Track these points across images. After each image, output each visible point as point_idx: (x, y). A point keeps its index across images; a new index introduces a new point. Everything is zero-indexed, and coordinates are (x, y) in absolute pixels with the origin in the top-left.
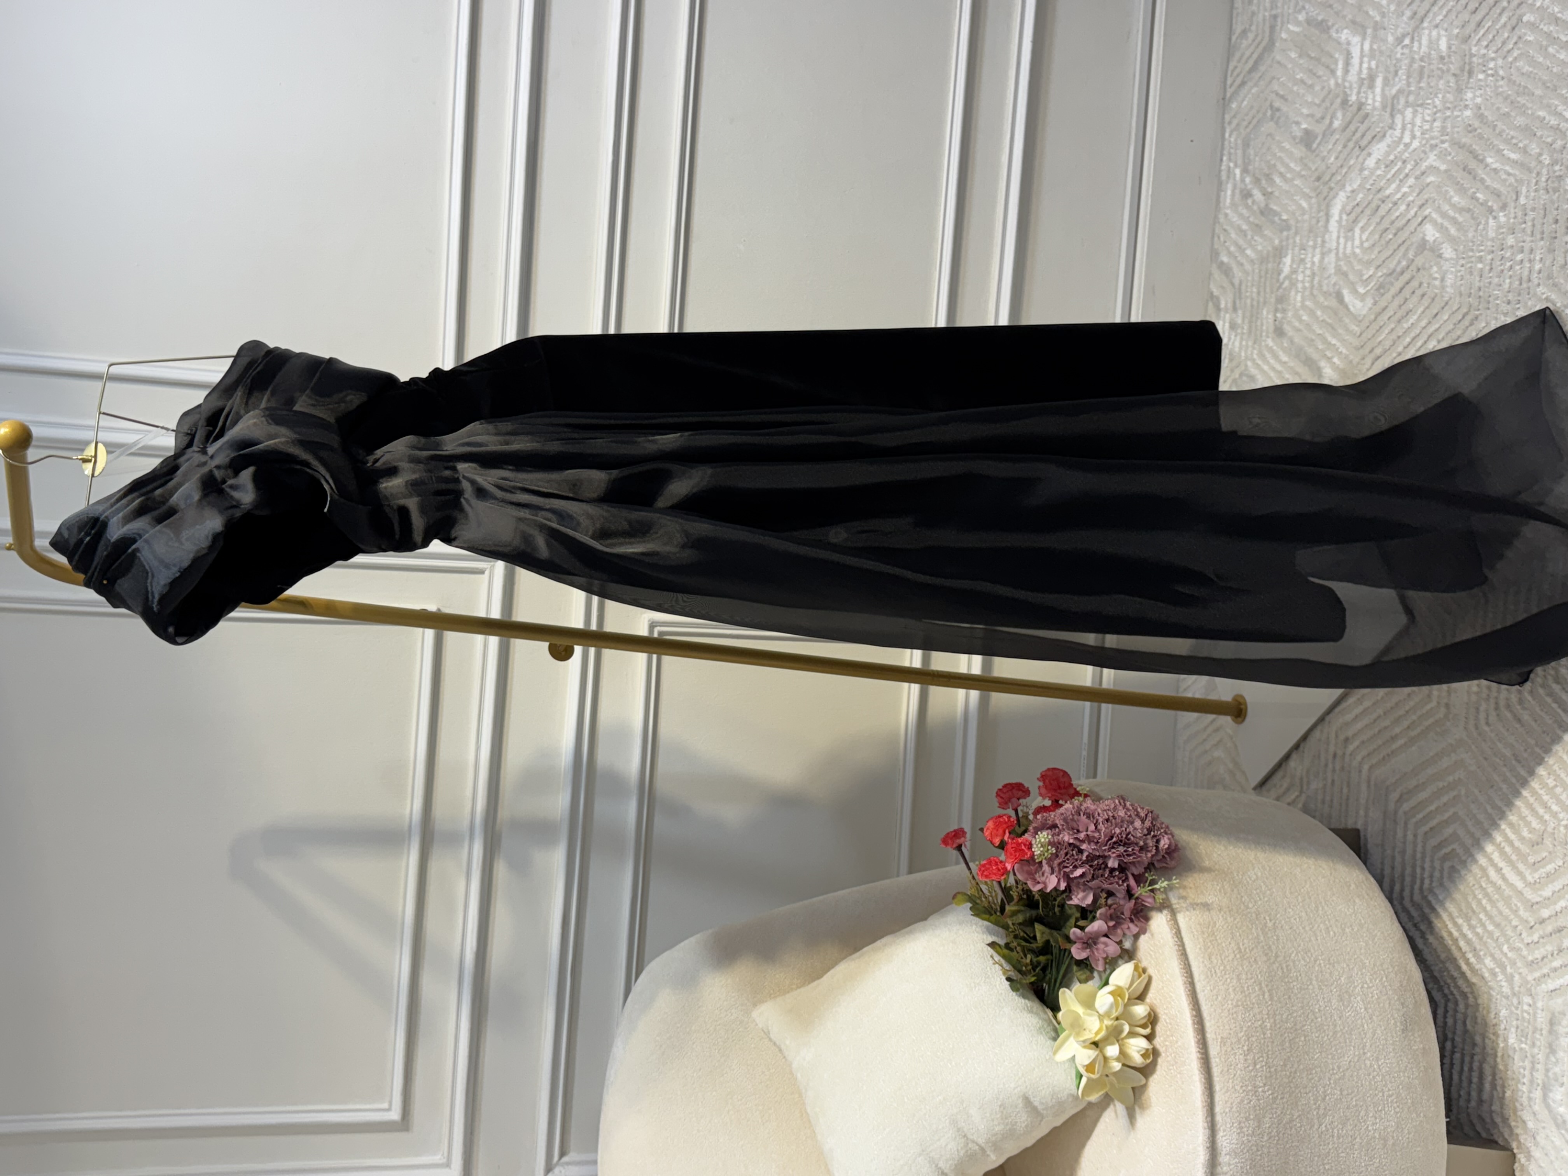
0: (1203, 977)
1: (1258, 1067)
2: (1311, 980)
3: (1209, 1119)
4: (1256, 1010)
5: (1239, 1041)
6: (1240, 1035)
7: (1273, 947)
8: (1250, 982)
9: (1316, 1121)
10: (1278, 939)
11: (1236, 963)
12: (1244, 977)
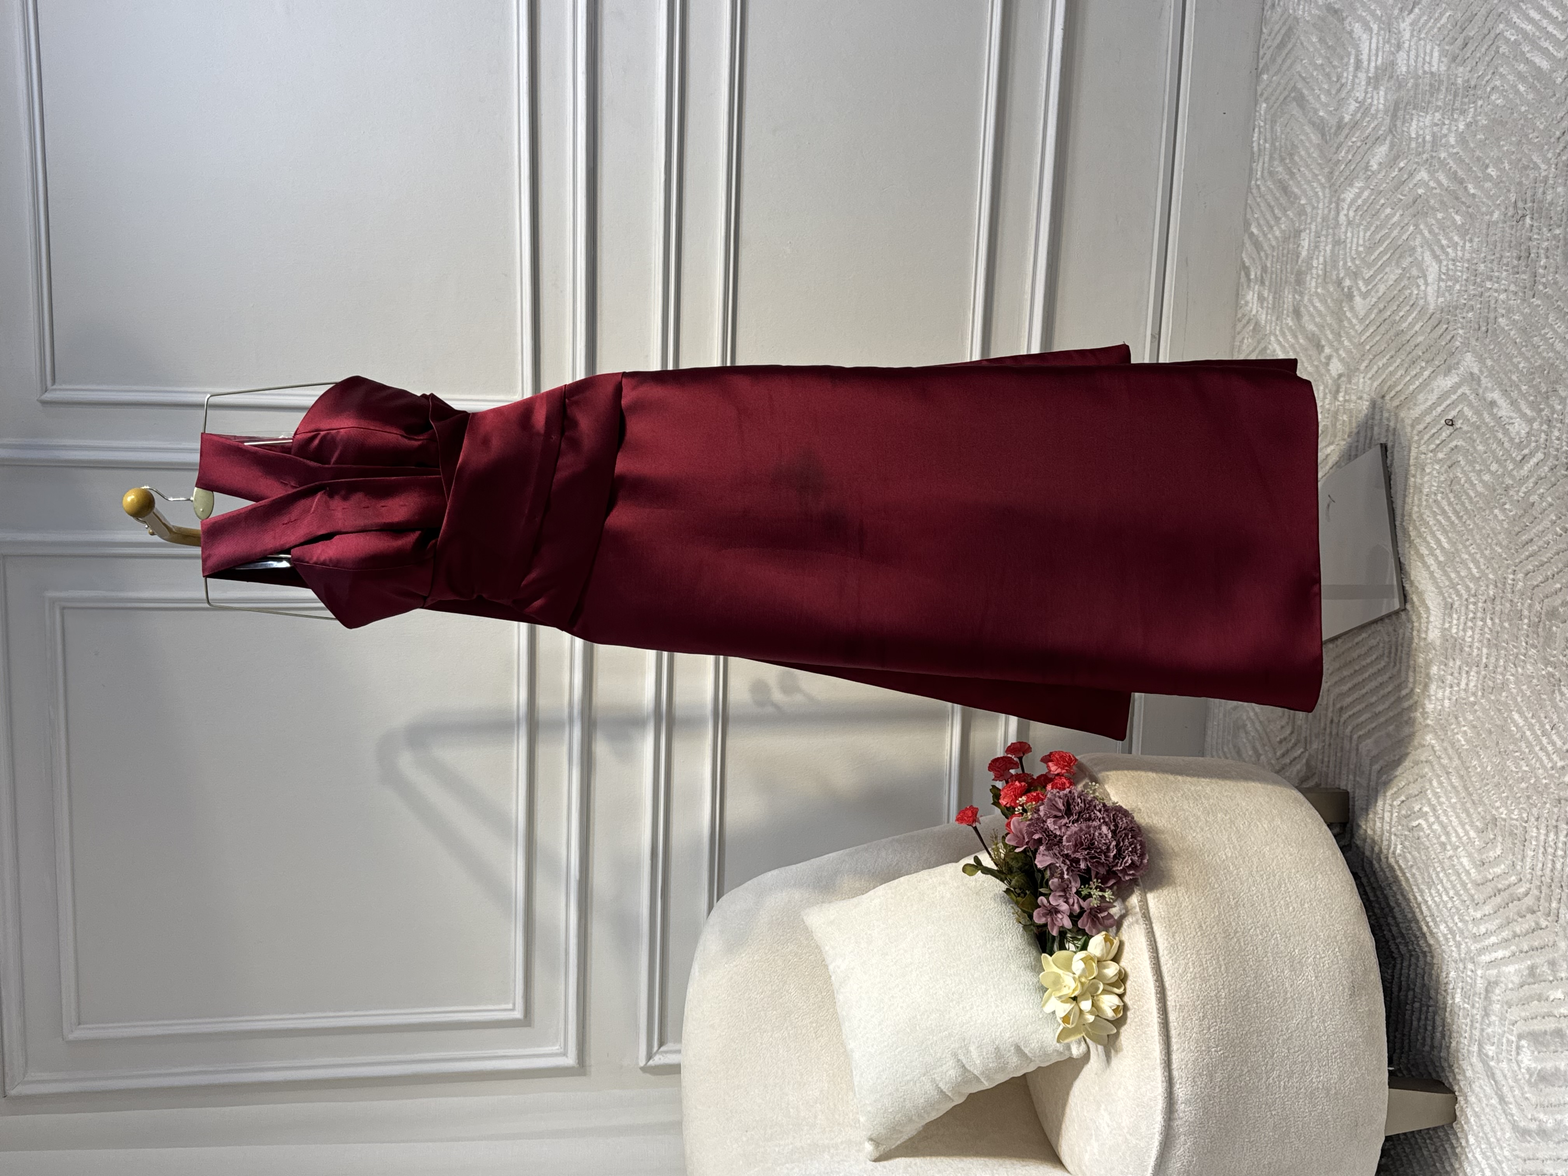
0: (1166, 952)
1: (1212, 1030)
2: (1266, 952)
3: (1166, 1074)
4: (1212, 982)
5: (1196, 1007)
6: (1197, 1003)
7: (1233, 924)
8: (1208, 957)
9: (1264, 1075)
10: (1239, 917)
12: (1203, 952)
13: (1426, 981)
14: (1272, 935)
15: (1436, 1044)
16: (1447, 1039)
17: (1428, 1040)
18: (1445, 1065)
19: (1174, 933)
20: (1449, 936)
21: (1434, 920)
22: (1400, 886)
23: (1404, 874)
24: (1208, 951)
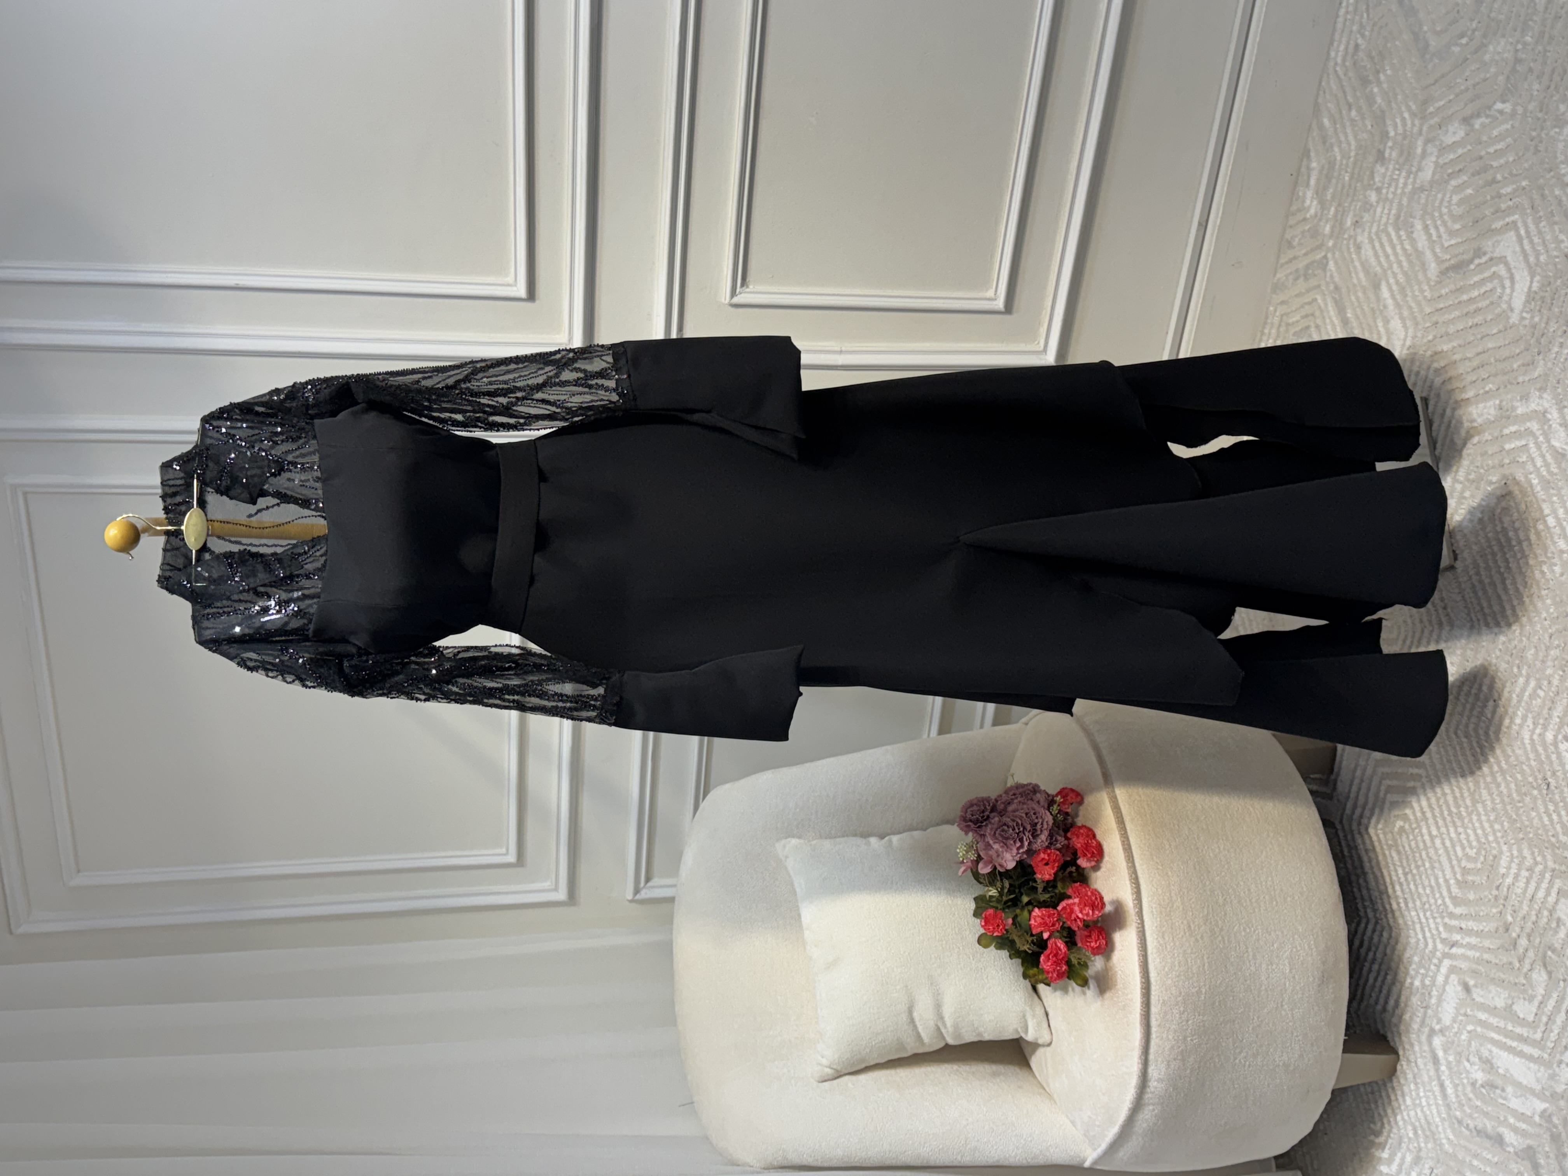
0: (1155, 951)
1: (1190, 1022)
2: (1247, 948)
3: (1143, 1058)
4: (1195, 979)
5: (1178, 1002)
6: (1179, 999)
7: (1220, 922)
8: (1193, 956)
9: (1232, 1058)
10: (1225, 914)
11: (1184, 939)
12: (1189, 951)
19: (1164, 934)
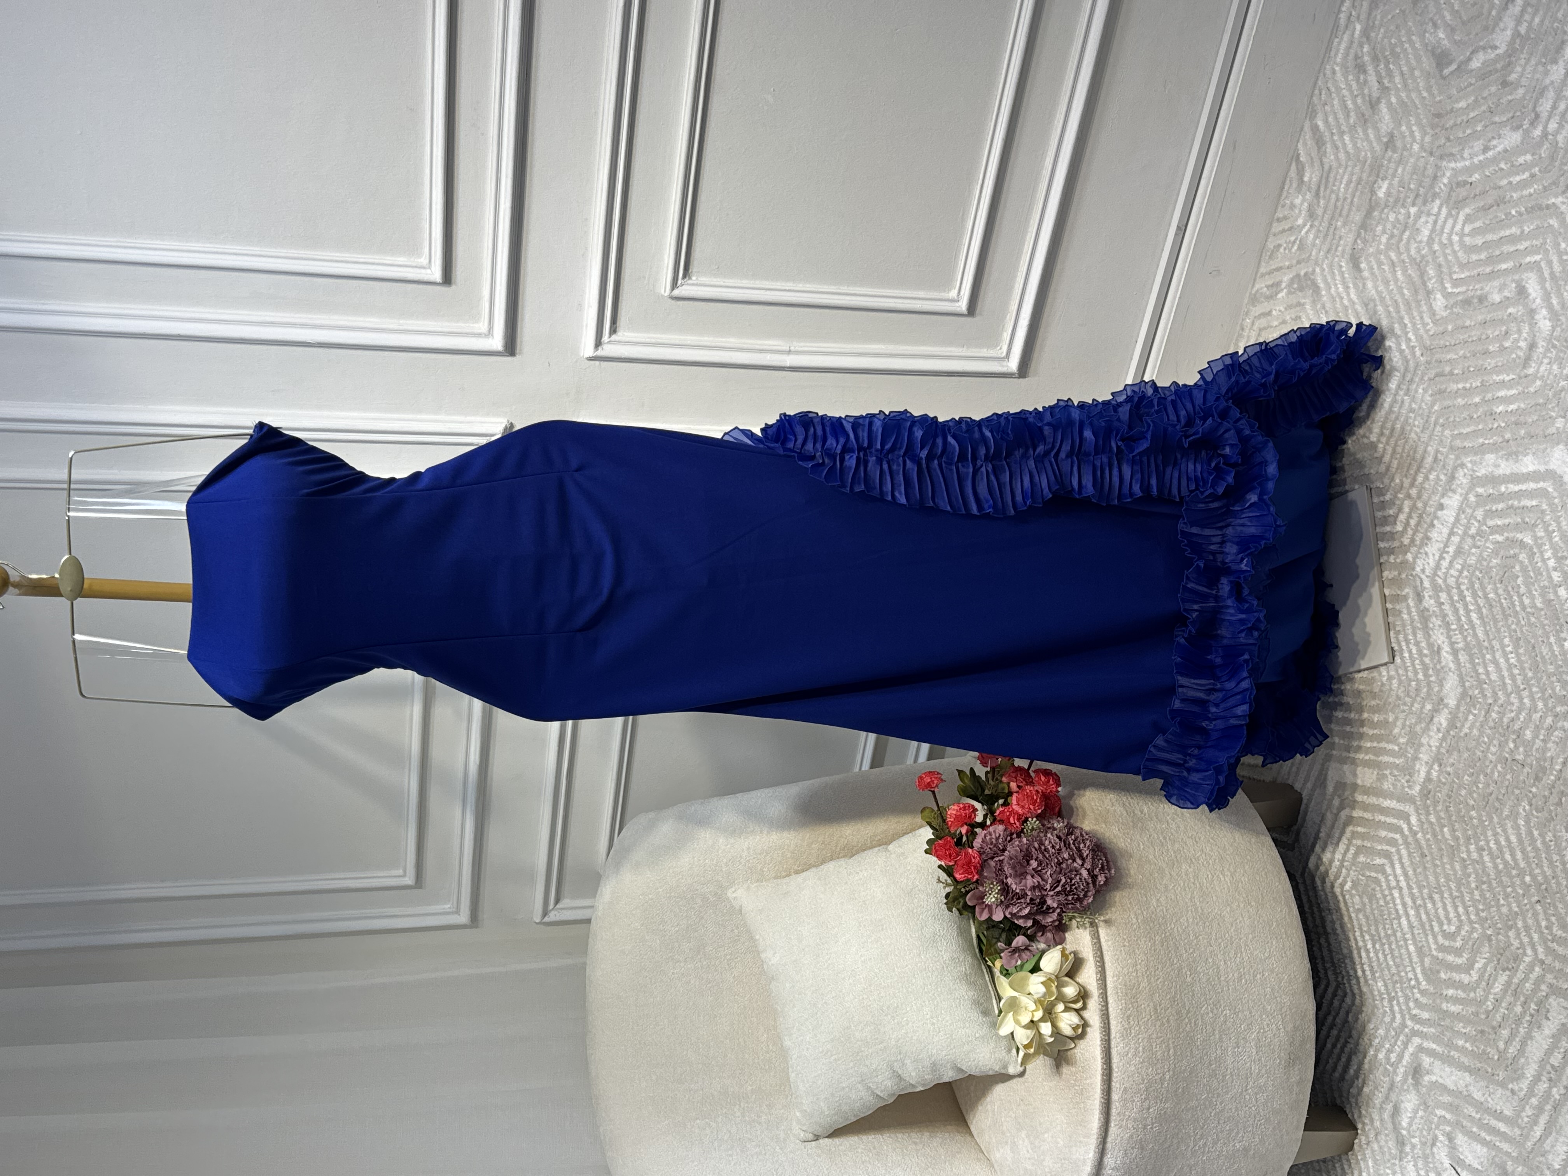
1: (1151, 1110)
2: (1214, 1030)
4: (1159, 1065)
5: (1139, 1089)
7: (1187, 1004)
8: (1159, 1040)
9: (1191, 1144)
10: (1193, 994)
11: (1150, 1023)
13: (1350, 1018)
14: (1222, 1012)
15: (1347, 1077)
16: (1360, 1080)
17: (1340, 1069)
18: (1353, 1100)
19: (1129, 1017)
20: (1385, 996)
21: (1373, 974)
22: (1341, 918)
23: (1348, 910)
24: (1159, 1035)
